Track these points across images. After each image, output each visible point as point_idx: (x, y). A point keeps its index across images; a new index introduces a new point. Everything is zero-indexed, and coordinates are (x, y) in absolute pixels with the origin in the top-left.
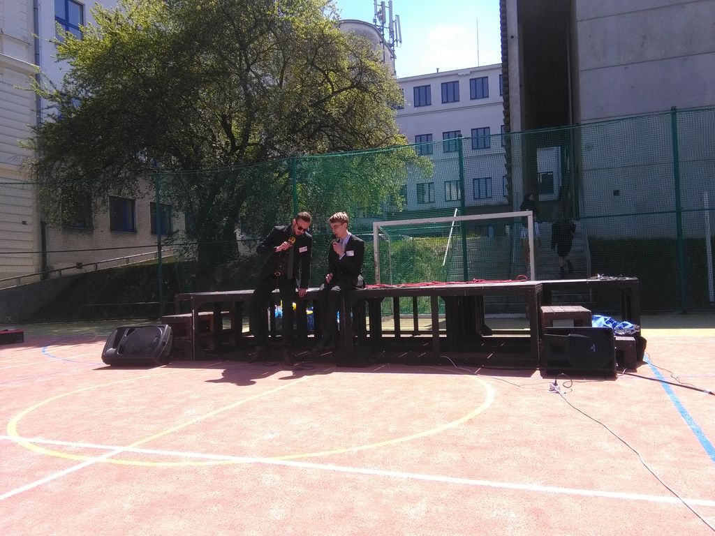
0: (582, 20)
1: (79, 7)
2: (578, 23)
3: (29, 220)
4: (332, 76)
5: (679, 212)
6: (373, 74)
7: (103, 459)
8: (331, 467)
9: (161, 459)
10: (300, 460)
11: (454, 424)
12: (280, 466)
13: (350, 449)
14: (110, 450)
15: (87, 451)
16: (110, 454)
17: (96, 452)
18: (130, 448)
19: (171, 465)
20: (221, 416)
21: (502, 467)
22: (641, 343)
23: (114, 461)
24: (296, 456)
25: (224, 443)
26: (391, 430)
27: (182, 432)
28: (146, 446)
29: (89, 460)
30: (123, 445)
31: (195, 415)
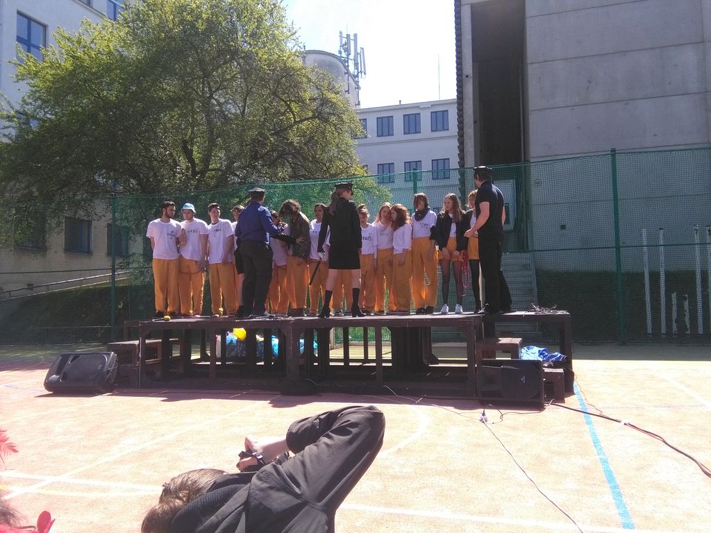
0: (532, 63)
1: (41, 28)
2: (529, 66)
4: (293, 105)
5: (618, 248)
6: (333, 105)
7: (33, 489)
9: (90, 489)
14: (42, 481)
16: (40, 485)
17: (26, 483)
18: (62, 478)
19: (99, 495)
20: (158, 446)
21: (419, 496)
22: (569, 376)
23: (44, 492)
27: (117, 462)
28: (78, 476)
30: (55, 475)
31: (131, 445)
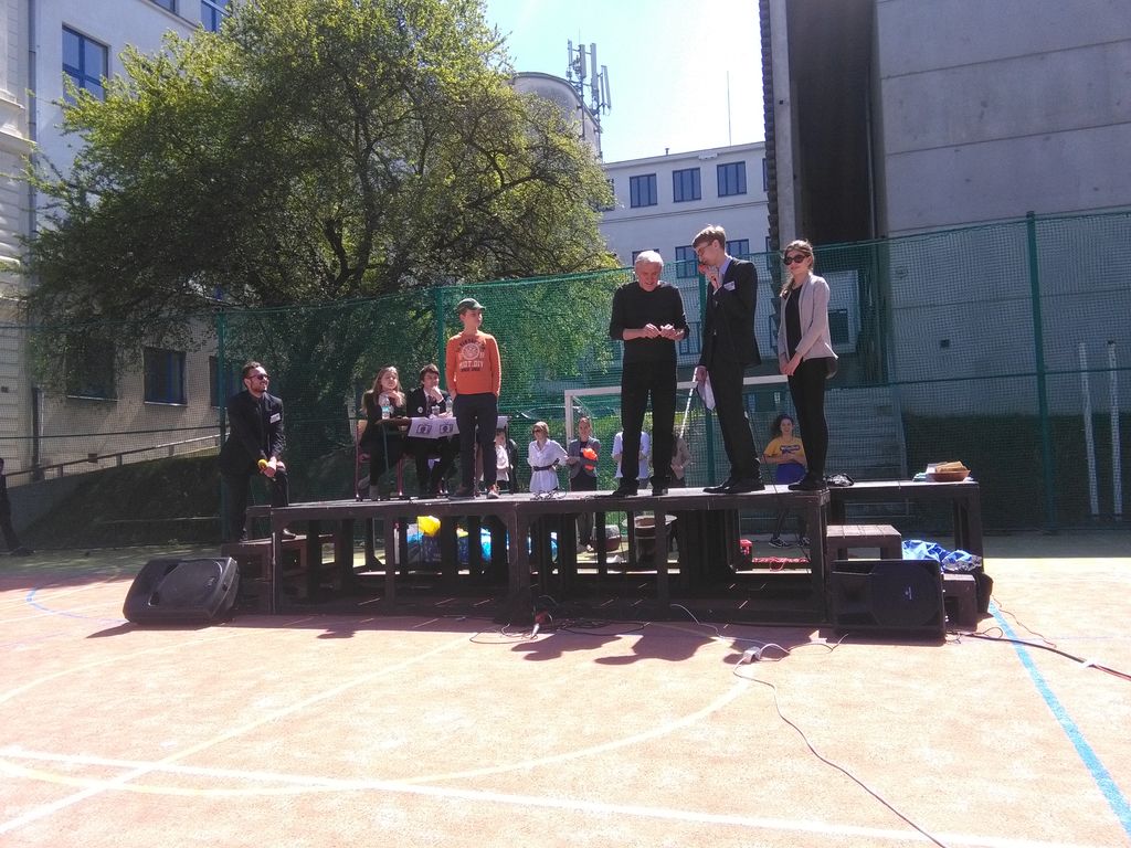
0: (889, 77)
1: (101, 49)
2: (883, 82)
3: (13, 385)
4: (501, 160)
5: (1041, 375)
6: (566, 158)
7: (117, 784)
8: (488, 795)
9: (211, 783)
10: (439, 783)
11: (690, 720)
12: (405, 794)
13: (519, 765)
14: (130, 769)
15: (91, 770)
16: (130, 775)
17: (106, 772)
18: (164, 765)
19: (227, 794)
20: (314, 709)
21: (763, 793)
22: (983, 585)
23: (135, 788)
24: (434, 777)
25: (316, 756)
26: (587, 731)
27: (251, 737)
28: (189, 761)
29: (93, 786)
30: (152, 760)
31: (270, 708)
